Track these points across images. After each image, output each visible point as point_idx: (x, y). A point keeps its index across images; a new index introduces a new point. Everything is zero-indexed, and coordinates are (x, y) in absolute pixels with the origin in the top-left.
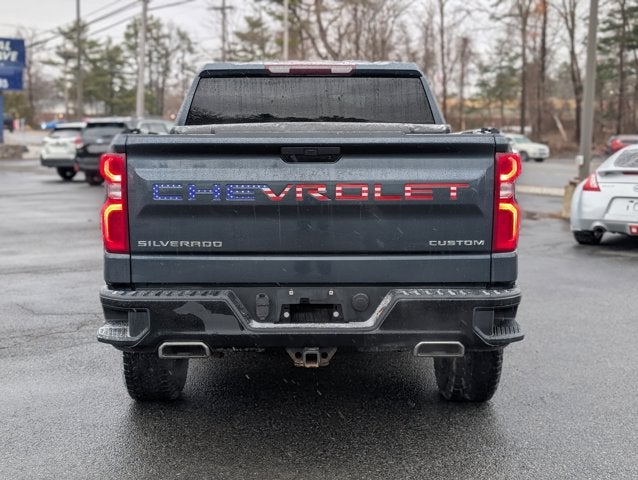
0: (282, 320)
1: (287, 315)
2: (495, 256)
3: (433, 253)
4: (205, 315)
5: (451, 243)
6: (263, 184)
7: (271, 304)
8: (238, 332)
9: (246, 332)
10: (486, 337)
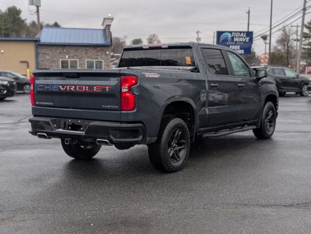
0: (68, 129)
1: (70, 128)
2: (122, 112)
3: (103, 110)
4: (45, 126)
5: (109, 107)
6: (60, 85)
7: (65, 124)
8: (52, 131)
9: (54, 132)
10: (115, 140)
